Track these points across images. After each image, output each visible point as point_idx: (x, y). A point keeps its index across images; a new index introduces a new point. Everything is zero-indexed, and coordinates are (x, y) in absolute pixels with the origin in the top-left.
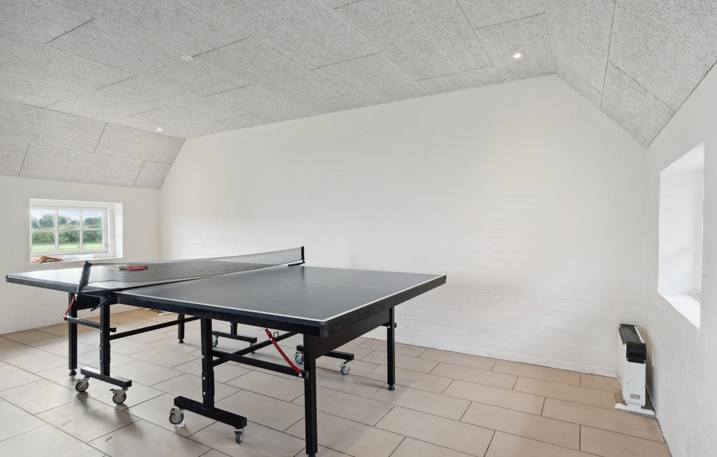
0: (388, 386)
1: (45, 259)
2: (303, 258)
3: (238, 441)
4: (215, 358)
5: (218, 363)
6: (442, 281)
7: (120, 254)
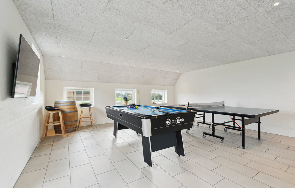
0: (258, 139)
1: (154, 103)
2: (224, 104)
3: (222, 143)
4: (215, 124)
5: (215, 125)
6: (277, 111)
7: (166, 102)
